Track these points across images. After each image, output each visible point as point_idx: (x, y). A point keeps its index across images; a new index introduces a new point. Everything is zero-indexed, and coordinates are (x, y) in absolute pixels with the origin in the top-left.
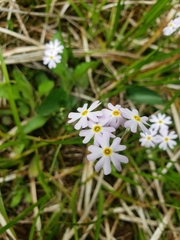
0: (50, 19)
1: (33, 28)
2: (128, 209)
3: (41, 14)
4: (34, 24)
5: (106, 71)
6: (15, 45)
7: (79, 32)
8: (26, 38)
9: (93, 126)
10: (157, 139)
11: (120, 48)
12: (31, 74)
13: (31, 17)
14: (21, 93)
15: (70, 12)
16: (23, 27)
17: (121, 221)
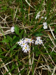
0: (14, 22)
1: (10, 25)
2: (44, 66)
3: (11, 22)
4: (11, 24)
5: (30, 31)
6: (7, 30)
7: (22, 24)
8: (9, 28)
9: (23, 44)
10: (38, 42)
11: (32, 25)
12: (12, 36)
13: (9, 23)
14: (10, 41)
15: (18, 19)
16: (8, 26)
17: (43, 70)
